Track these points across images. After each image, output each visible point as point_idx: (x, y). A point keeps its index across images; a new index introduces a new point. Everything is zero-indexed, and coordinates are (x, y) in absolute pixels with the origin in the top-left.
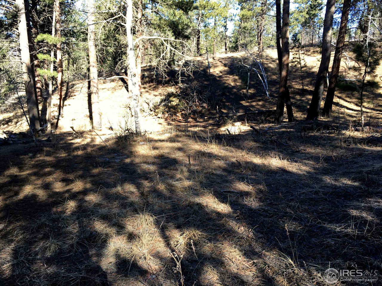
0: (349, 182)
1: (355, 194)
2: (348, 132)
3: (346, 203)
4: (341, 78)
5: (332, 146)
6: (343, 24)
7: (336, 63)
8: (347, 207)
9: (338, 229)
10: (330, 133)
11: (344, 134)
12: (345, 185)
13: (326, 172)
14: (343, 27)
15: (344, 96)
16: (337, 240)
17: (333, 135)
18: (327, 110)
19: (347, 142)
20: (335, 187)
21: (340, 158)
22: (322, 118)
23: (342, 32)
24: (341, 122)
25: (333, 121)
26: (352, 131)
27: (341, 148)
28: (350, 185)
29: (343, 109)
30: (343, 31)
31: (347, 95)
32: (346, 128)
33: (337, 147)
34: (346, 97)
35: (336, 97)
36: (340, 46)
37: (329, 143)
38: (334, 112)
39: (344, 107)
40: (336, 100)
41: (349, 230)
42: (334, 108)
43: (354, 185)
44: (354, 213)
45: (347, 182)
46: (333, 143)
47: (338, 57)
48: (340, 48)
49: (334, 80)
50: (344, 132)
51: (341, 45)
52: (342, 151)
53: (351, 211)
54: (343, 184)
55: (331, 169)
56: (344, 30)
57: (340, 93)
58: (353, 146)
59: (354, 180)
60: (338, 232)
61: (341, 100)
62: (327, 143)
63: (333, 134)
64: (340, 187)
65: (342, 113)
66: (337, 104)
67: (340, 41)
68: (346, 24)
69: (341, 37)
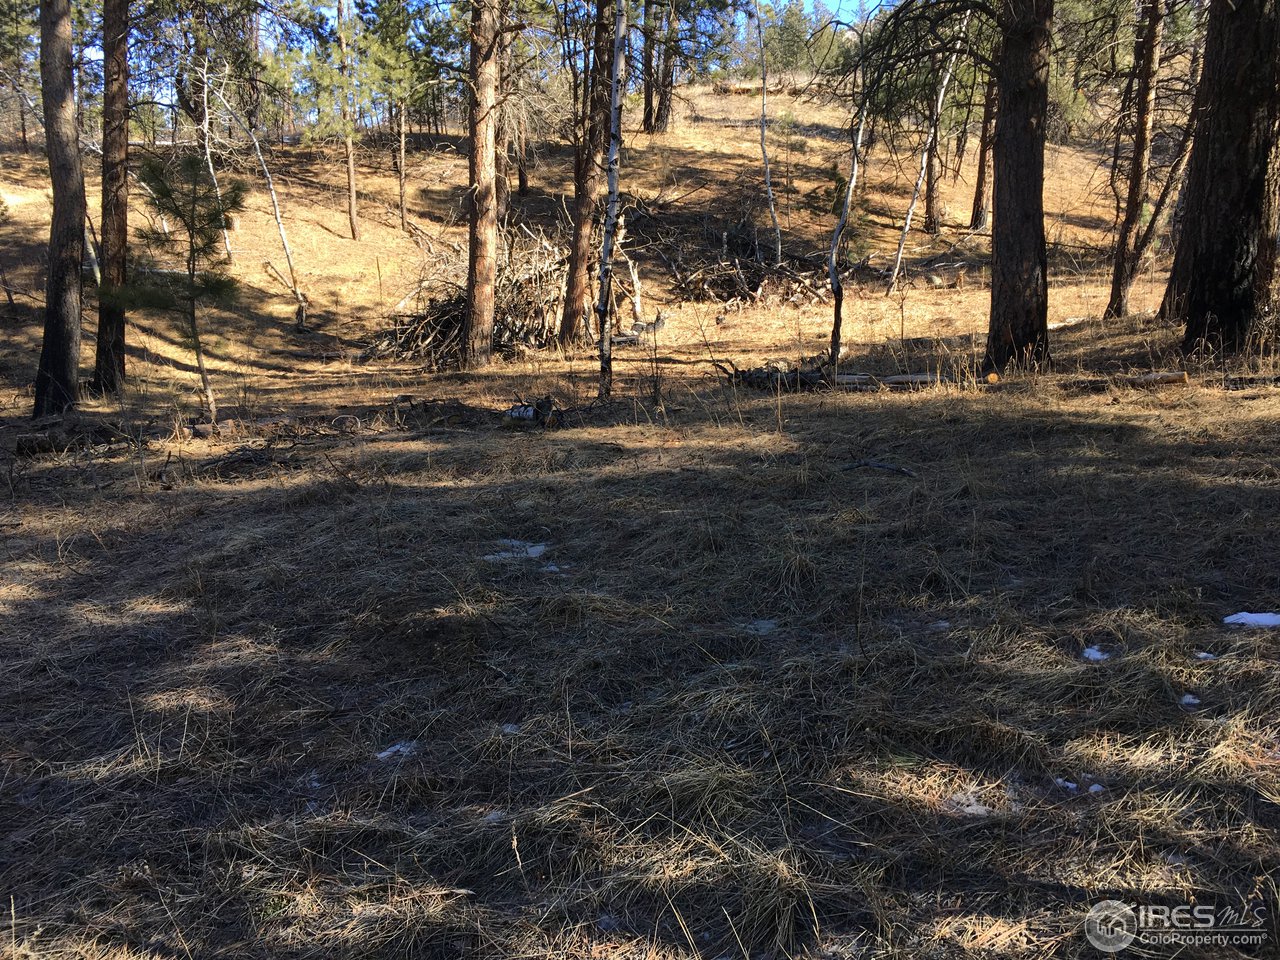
0: (158, 608)
1: (169, 642)
2: (171, 444)
3: (141, 678)
4: (141, 264)
5: (112, 497)
6: (115, 87)
7: (111, 214)
8: (139, 689)
9: (104, 772)
10: (112, 454)
11: (155, 453)
12: (143, 617)
13: (82, 589)
14: (114, 97)
15: (161, 325)
16: (94, 810)
17: (122, 459)
18: (108, 376)
19: (164, 478)
20: (107, 635)
21: (132, 535)
22: (93, 403)
23: (113, 112)
24: (157, 412)
25: (132, 410)
26: (185, 438)
27: (142, 498)
28: (158, 615)
29: (166, 367)
30: (118, 111)
31: (170, 323)
32: (166, 433)
33: (131, 497)
34: (169, 328)
35: (137, 330)
36: (117, 160)
37: (103, 488)
38: (133, 380)
39: (166, 361)
40: (134, 338)
41: (138, 763)
42: (132, 365)
43: (169, 614)
44: (162, 701)
45: (150, 606)
46: (118, 486)
47: (116, 195)
48: (118, 164)
49: (114, 272)
50: (156, 445)
51: (119, 156)
52: (145, 507)
53: (150, 699)
54: (136, 616)
55: (100, 578)
56: (119, 106)
57: (148, 316)
58: (181, 486)
59: (171, 596)
60: (104, 780)
61: (153, 339)
62: (96, 489)
63: (120, 455)
64: (126, 629)
65: (162, 383)
66: (142, 353)
67: (114, 141)
68: (122, 87)
69: (114, 129)
